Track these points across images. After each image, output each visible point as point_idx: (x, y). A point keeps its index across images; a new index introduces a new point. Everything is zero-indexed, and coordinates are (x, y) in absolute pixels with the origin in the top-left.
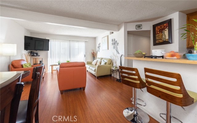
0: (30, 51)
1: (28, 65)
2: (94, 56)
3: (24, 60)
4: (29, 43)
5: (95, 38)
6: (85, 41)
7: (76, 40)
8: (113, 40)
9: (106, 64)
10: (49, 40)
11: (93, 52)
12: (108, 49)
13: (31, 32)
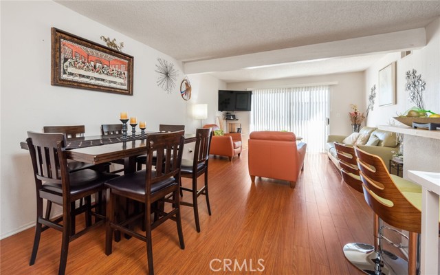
0: (226, 112)
1: (219, 133)
2: (357, 121)
3: (215, 126)
4: (229, 99)
5: (362, 73)
6: (330, 86)
7: (304, 85)
8: (411, 73)
9: (378, 143)
10: (251, 92)
11: (353, 112)
12: (396, 103)
13: (228, 83)
